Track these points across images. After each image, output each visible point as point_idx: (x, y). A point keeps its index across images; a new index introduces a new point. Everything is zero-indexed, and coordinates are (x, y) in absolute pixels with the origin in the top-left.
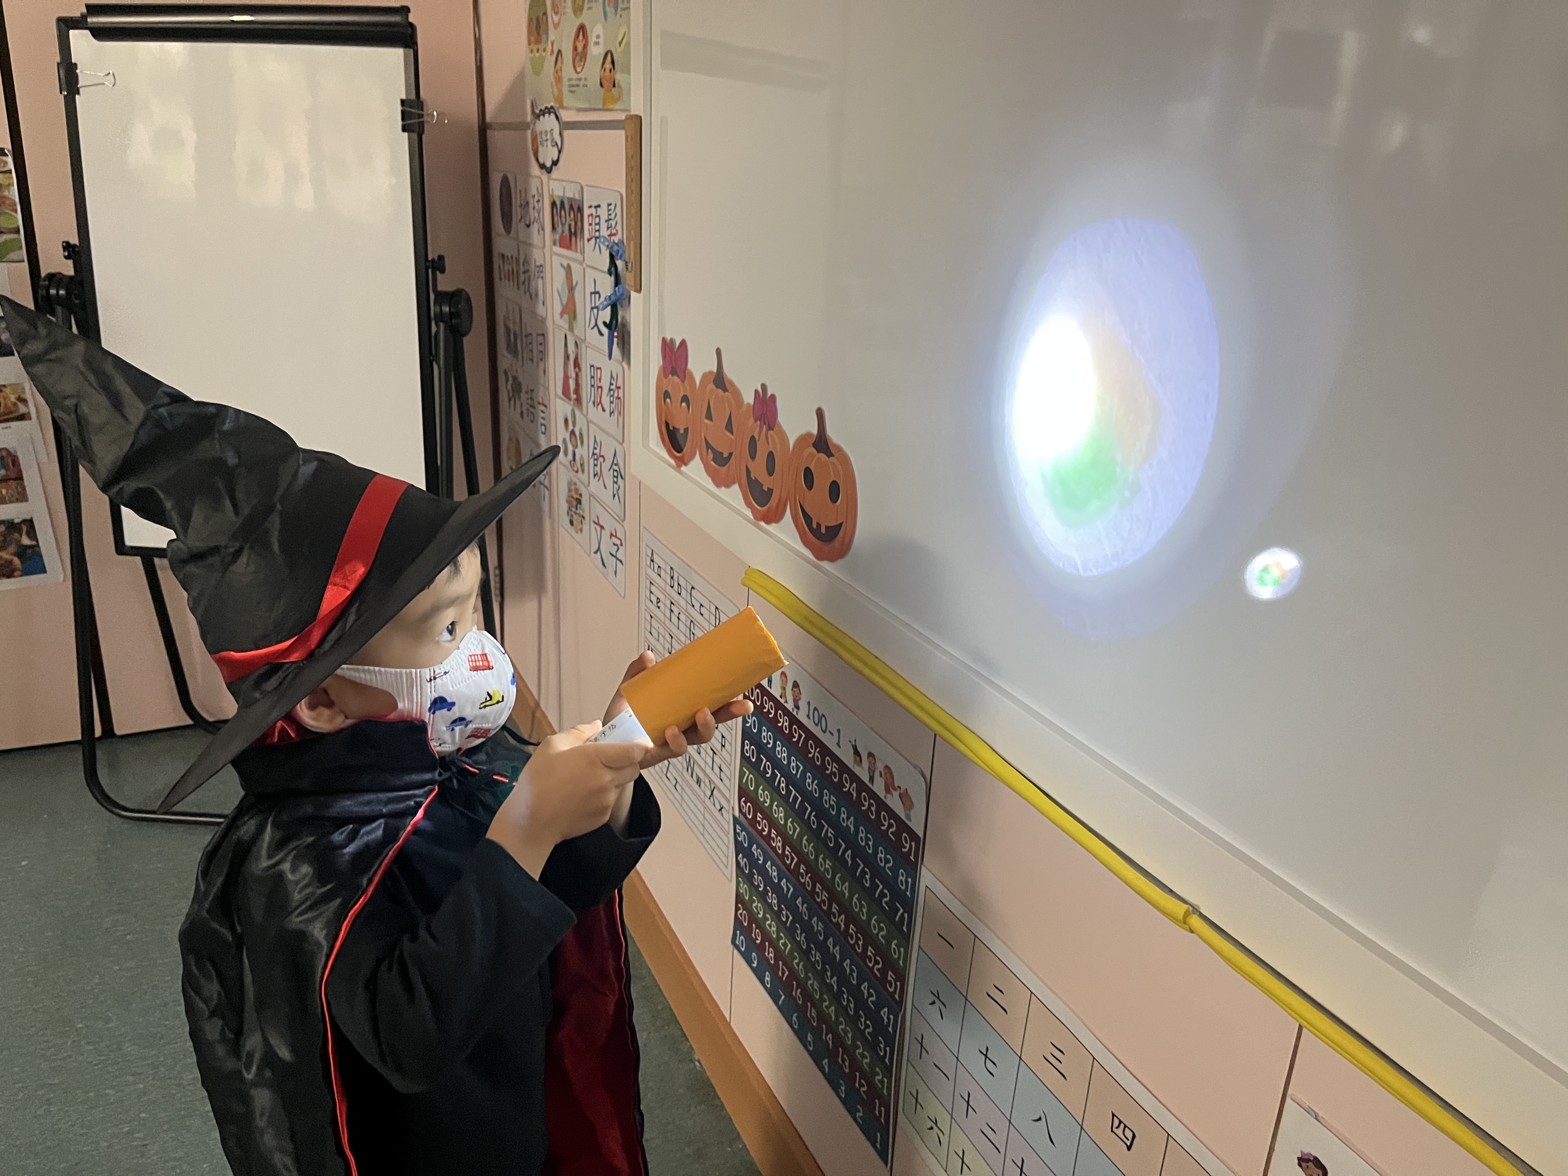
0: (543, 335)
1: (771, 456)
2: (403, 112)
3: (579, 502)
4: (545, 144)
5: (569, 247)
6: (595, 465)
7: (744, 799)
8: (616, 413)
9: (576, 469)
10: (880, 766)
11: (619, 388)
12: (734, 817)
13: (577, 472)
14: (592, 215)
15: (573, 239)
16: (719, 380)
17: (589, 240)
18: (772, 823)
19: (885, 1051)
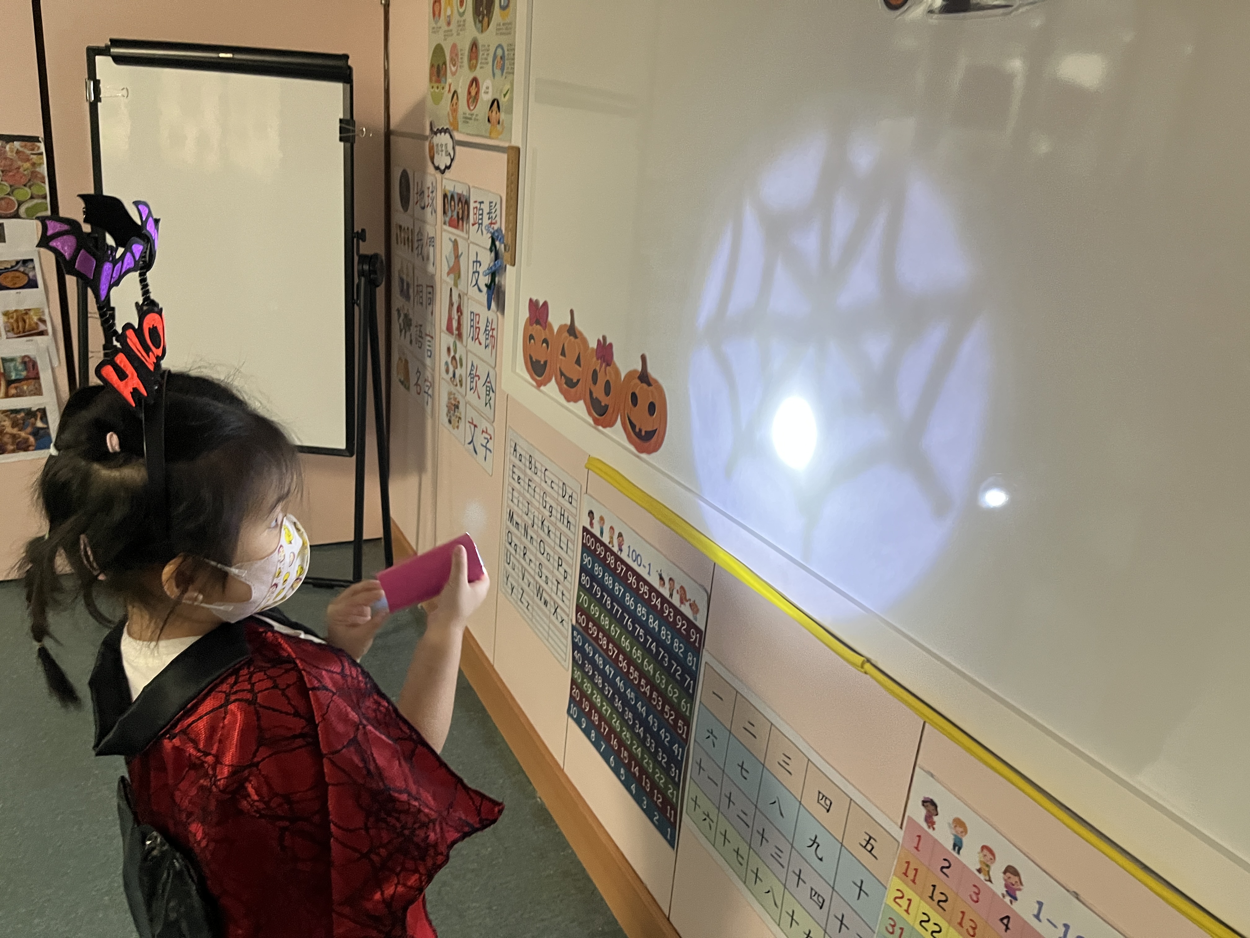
0: (432, 287)
1: (608, 383)
2: (340, 128)
3: (457, 407)
4: (440, 153)
5: (456, 227)
6: (472, 382)
7: (579, 613)
8: (490, 347)
9: (455, 383)
10: (677, 587)
11: (493, 329)
12: (572, 626)
13: (456, 385)
14: (476, 208)
15: (461, 222)
16: (572, 330)
17: (473, 225)
18: (600, 629)
19: (676, 773)
